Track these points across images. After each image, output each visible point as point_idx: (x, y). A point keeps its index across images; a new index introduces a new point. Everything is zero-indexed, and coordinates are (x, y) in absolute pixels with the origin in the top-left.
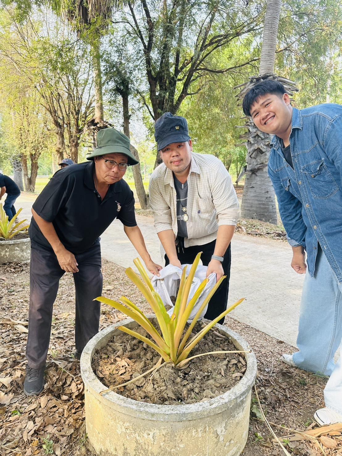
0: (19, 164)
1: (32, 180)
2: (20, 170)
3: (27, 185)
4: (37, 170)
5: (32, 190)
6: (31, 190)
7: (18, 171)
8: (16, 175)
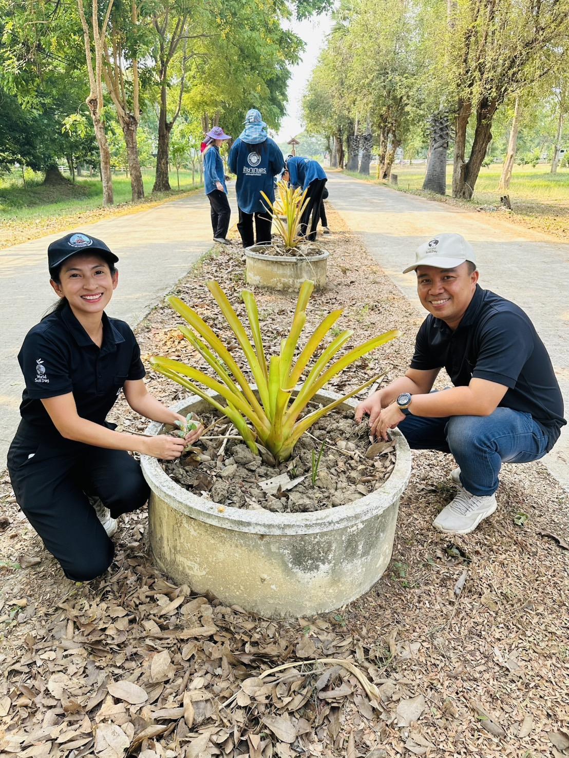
0: (445, 132)
1: (471, 170)
2: (445, 145)
3: (458, 182)
4: (486, 145)
5: (467, 194)
6: (464, 193)
7: (441, 149)
8: (435, 158)
